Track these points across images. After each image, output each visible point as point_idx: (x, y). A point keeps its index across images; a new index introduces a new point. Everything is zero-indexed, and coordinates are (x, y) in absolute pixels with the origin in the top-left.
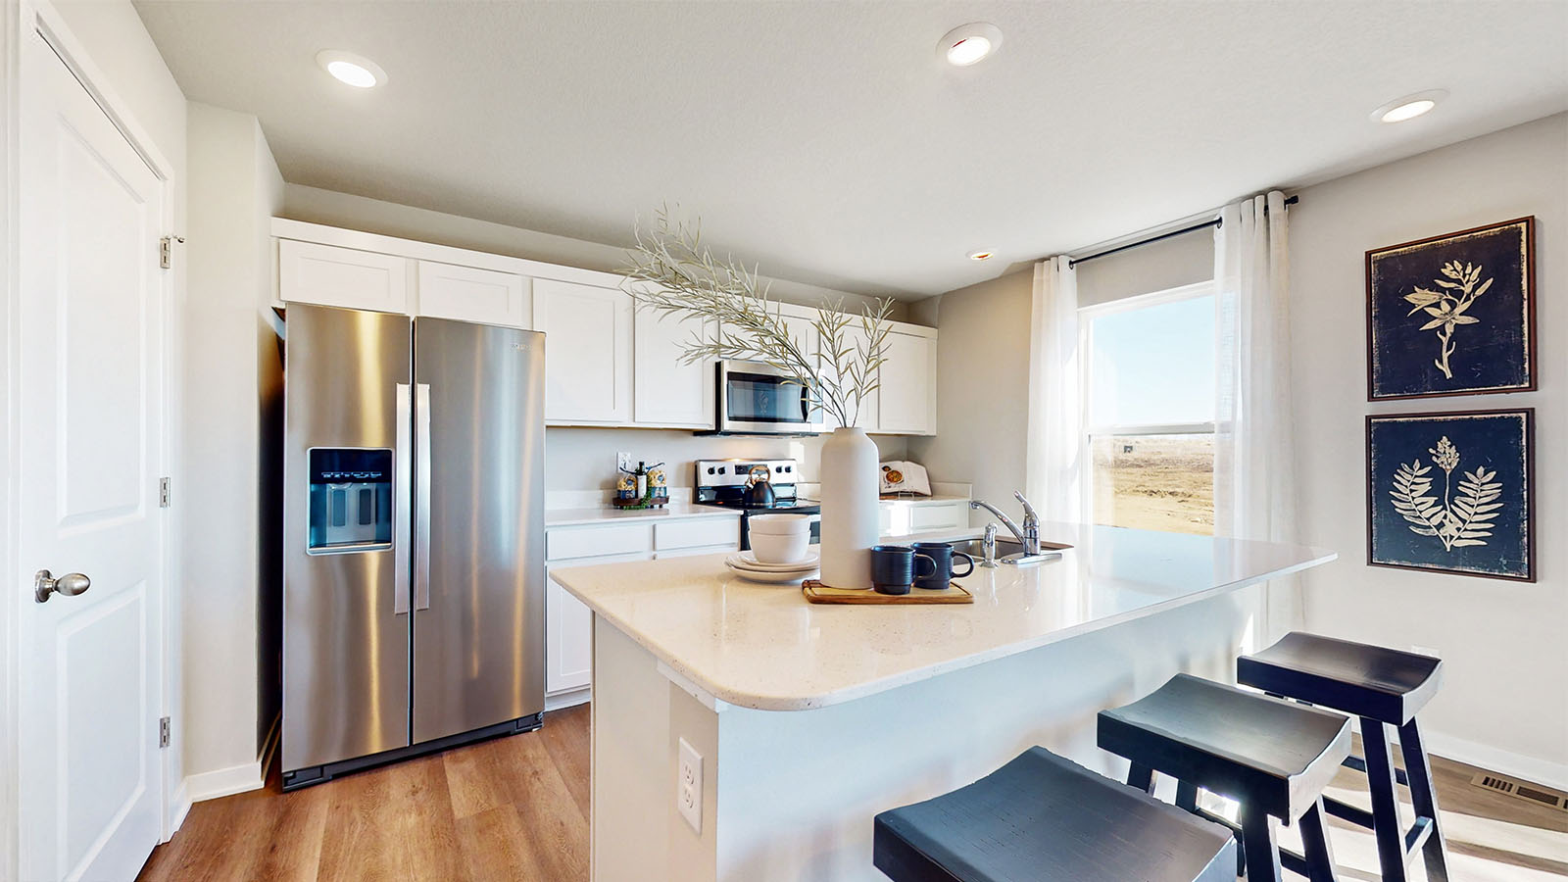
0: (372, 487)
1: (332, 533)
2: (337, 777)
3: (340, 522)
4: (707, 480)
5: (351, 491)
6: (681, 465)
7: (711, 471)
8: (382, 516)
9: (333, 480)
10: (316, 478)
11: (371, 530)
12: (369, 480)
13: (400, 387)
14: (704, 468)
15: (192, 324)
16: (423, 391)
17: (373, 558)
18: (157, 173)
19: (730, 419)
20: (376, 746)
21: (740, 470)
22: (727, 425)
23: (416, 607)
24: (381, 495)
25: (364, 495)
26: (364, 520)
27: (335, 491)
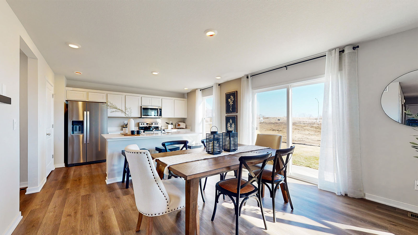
0: (81, 126)
1: (75, 132)
2: (76, 166)
3: (76, 131)
4: (141, 126)
5: (78, 127)
6: (136, 123)
7: (142, 124)
8: (82, 130)
9: (75, 125)
10: (73, 125)
11: (81, 132)
12: (80, 125)
13: (85, 112)
14: (140, 124)
15: (56, 104)
16: (88, 112)
17: (81, 136)
18: (52, 86)
19: (143, 115)
20: (82, 161)
21: (147, 124)
22: (143, 117)
23: (87, 143)
24: (82, 127)
25: (80, 127)
26: (79, 130)
27: (75, 127)
